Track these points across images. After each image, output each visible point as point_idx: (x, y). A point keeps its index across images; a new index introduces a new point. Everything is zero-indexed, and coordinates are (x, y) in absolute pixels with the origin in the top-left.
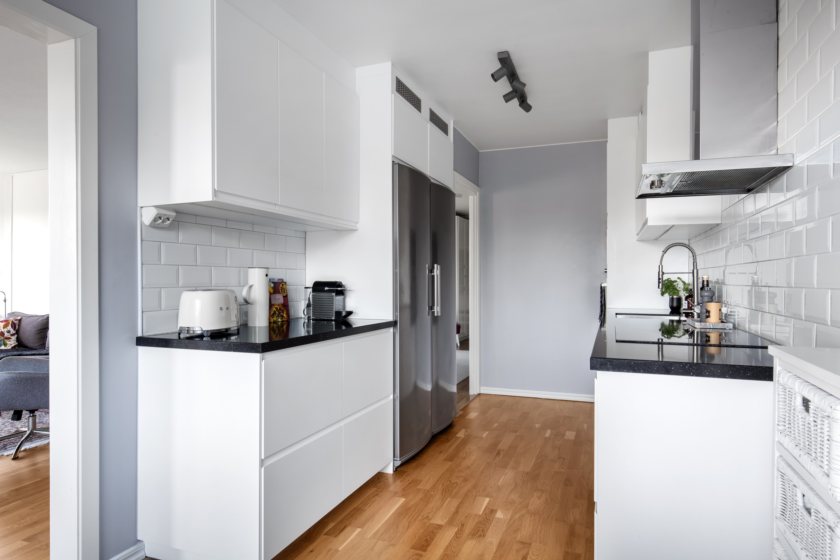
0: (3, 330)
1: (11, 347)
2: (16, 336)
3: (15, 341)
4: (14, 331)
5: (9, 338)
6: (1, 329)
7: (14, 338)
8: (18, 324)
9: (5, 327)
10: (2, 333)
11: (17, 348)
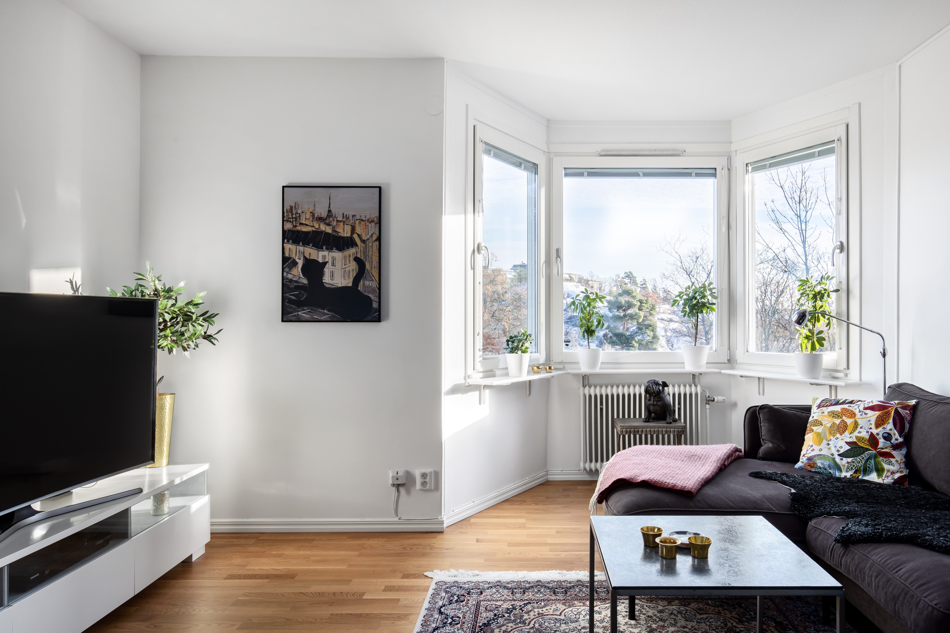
0: (875, 431)
1: (893, 481)
2: (904, 451)
3: (903, 466)
4: (899, 438)
5: (888, 455)
6: (871, 428)
7: (899, 455)
8: (909, 418)
9: (880, 423)
10: (873, 440)
11: (906, 484)
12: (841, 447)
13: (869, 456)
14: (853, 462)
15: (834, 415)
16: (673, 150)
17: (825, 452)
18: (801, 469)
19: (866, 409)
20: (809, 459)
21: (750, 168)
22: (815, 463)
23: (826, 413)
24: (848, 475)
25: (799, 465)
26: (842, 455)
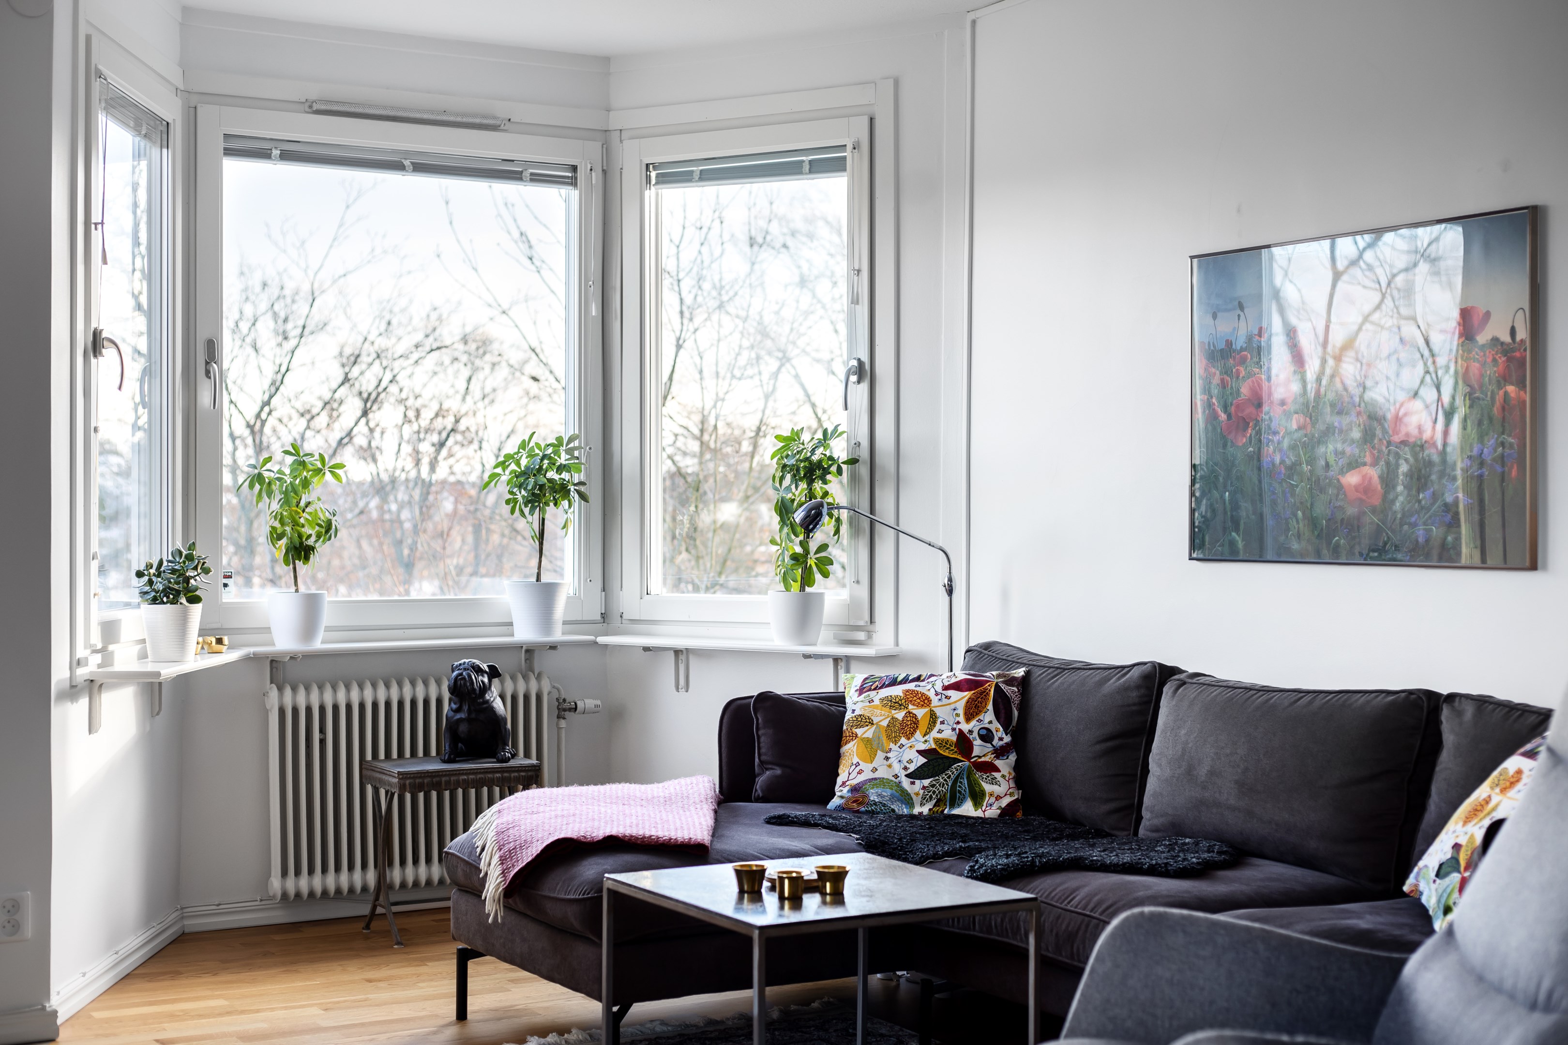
0: (965, 727)
1: (999, 811)
2: (1013, 757)
3: (1012, 785)
4: (1004, 735)
5: (989, 768)
6: (958, 723)
7: (1005, 766)
8: (1016, 699)
9: (972, 710)
10: (964, 742)
11: (1019, 814)
12: (910, 761)
13: (959, 771)
14: (933, 786)
15: (893, 703)
16: (484, 117)
17: (882, 773)
18: (840, 808)
19: (946, 688)
20: (855, 789)
21: (653, 174)
22: (866, 796)
23: (877, 702)
24: (925, 810)
25: (835, 802)
26: (914, 776)
